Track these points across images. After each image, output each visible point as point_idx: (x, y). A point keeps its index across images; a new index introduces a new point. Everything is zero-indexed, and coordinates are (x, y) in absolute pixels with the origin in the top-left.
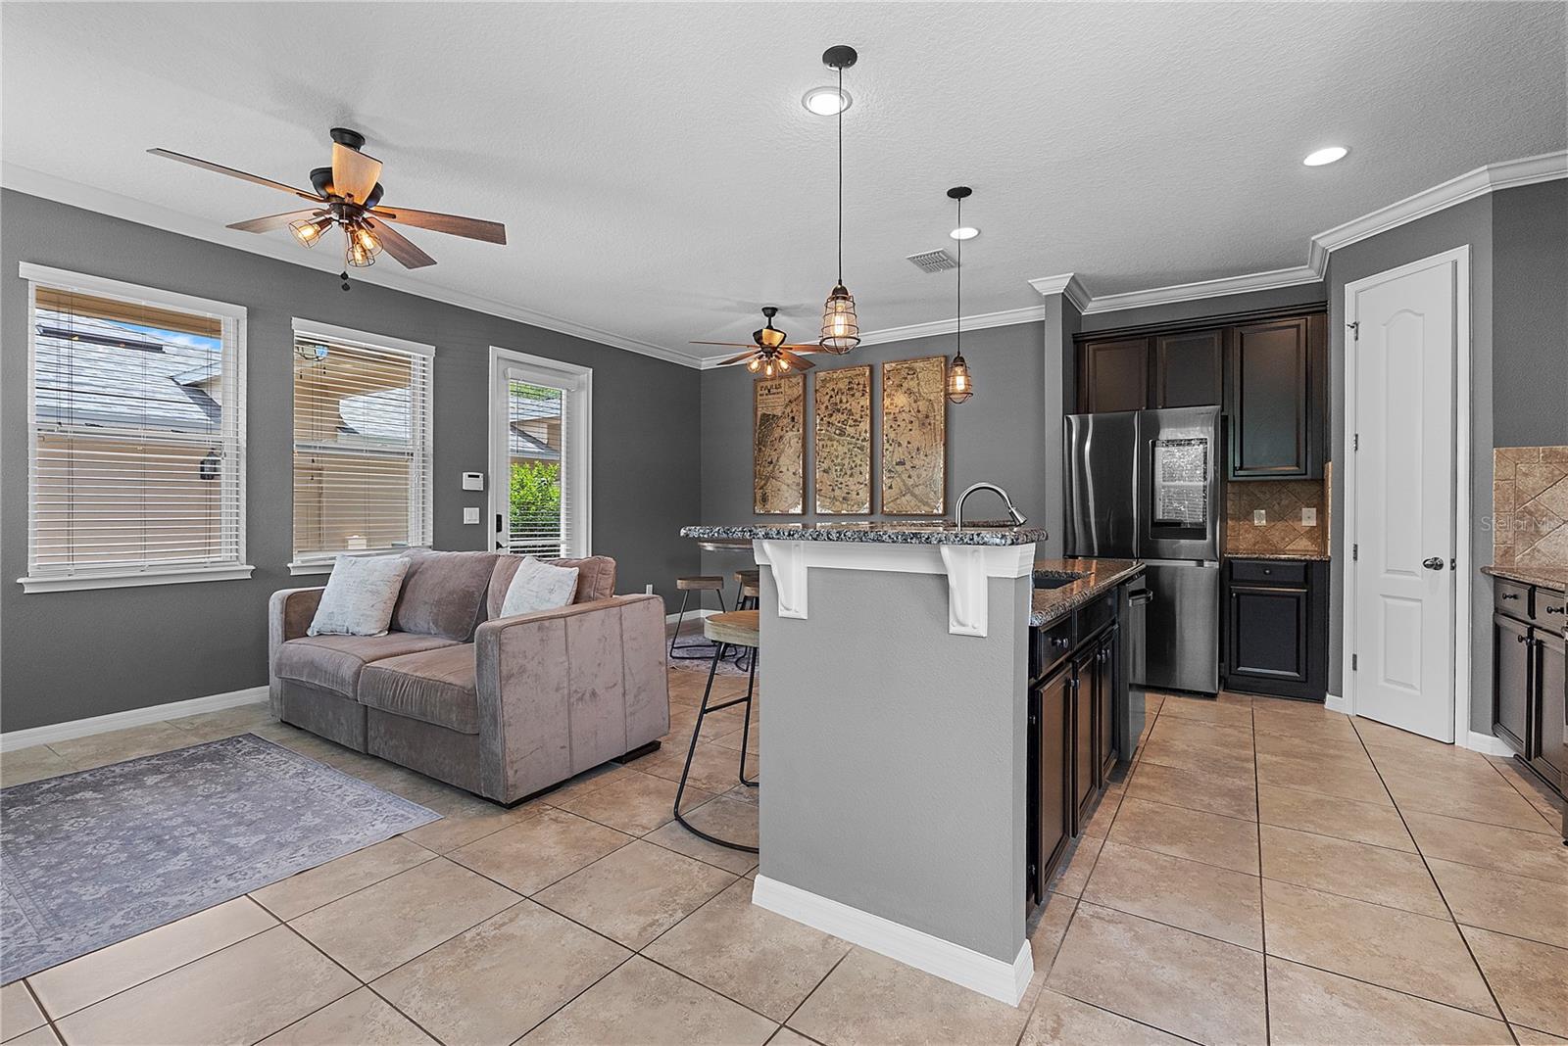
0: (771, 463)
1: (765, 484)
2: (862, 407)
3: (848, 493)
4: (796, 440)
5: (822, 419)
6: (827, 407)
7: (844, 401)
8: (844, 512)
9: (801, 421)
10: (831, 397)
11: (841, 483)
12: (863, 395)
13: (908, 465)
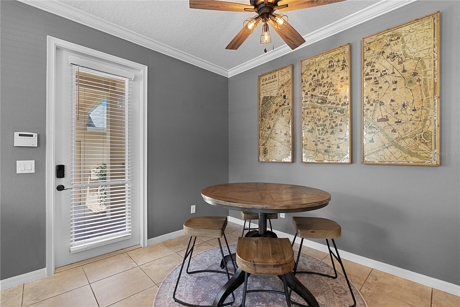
0: (269, 128)
1: (266, 142)
2: (342, 78)
3: (329, 147)
4: (287, 111)
5: (307, 94)
6: (310, 84)
7: (325, 76)
8: (325, 161)
9: (290, 97)
10: (314, 76)
11: (323, 139)
12: (343, 69)
13: (392, 121)
